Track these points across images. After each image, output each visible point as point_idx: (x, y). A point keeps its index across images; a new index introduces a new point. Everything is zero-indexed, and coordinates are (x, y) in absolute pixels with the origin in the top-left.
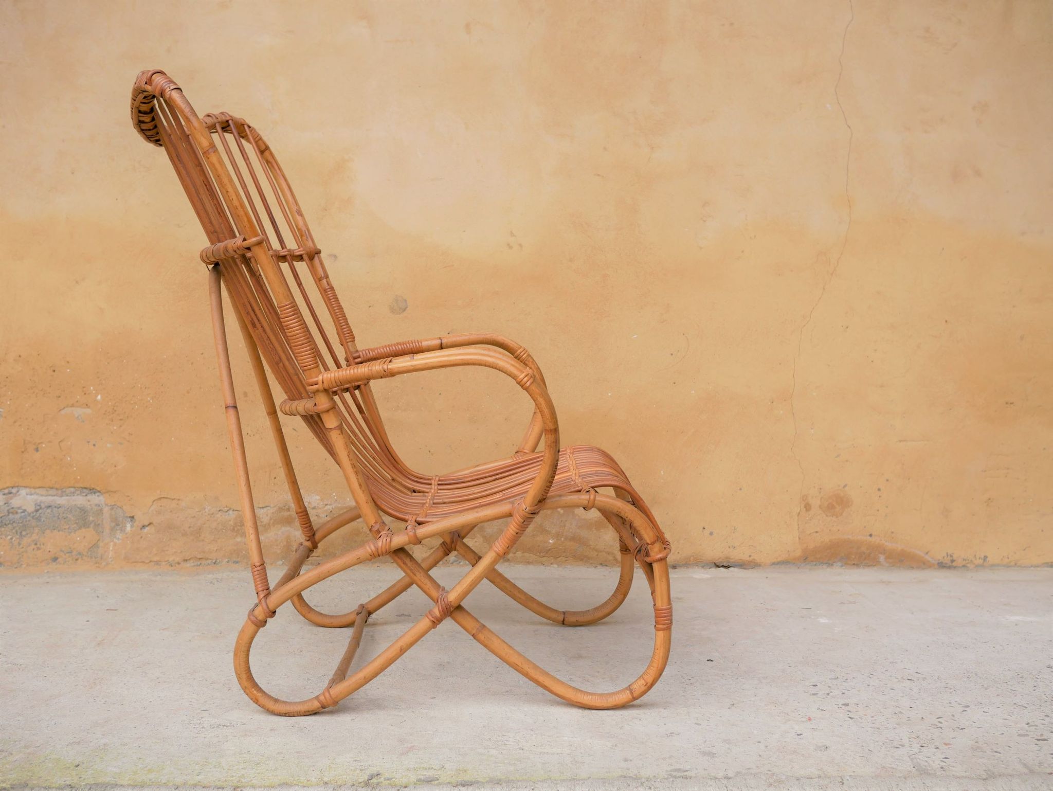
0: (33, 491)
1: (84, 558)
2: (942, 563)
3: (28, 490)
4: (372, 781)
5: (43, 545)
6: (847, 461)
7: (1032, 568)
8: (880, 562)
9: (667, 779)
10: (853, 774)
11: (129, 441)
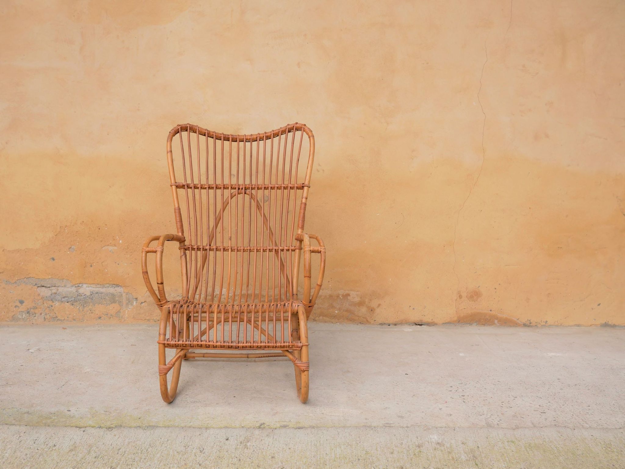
0: (89, 286)
1: (114, 317)
2: (525, 324)
3: (87, 285)
4: (261, 426)
5: (94, 311)
6: (480, 275)
7: (569, 327)
8: (495, 323)
9: (382, 427)
10: (460, 426)
11: (135, 262)
